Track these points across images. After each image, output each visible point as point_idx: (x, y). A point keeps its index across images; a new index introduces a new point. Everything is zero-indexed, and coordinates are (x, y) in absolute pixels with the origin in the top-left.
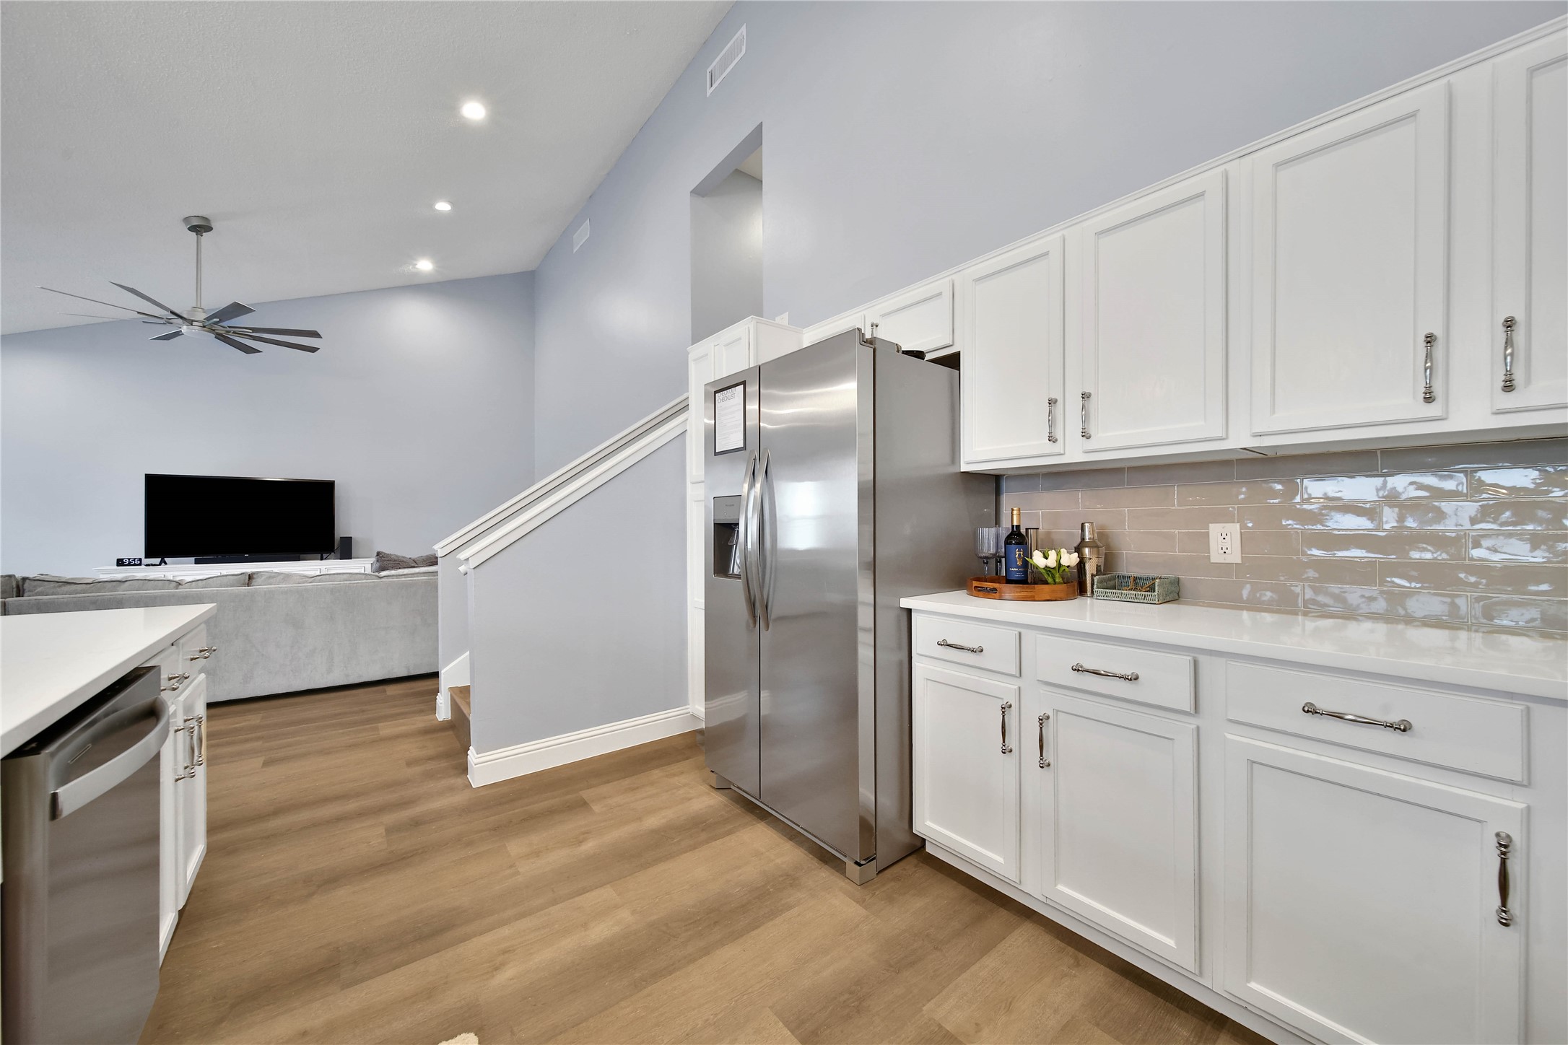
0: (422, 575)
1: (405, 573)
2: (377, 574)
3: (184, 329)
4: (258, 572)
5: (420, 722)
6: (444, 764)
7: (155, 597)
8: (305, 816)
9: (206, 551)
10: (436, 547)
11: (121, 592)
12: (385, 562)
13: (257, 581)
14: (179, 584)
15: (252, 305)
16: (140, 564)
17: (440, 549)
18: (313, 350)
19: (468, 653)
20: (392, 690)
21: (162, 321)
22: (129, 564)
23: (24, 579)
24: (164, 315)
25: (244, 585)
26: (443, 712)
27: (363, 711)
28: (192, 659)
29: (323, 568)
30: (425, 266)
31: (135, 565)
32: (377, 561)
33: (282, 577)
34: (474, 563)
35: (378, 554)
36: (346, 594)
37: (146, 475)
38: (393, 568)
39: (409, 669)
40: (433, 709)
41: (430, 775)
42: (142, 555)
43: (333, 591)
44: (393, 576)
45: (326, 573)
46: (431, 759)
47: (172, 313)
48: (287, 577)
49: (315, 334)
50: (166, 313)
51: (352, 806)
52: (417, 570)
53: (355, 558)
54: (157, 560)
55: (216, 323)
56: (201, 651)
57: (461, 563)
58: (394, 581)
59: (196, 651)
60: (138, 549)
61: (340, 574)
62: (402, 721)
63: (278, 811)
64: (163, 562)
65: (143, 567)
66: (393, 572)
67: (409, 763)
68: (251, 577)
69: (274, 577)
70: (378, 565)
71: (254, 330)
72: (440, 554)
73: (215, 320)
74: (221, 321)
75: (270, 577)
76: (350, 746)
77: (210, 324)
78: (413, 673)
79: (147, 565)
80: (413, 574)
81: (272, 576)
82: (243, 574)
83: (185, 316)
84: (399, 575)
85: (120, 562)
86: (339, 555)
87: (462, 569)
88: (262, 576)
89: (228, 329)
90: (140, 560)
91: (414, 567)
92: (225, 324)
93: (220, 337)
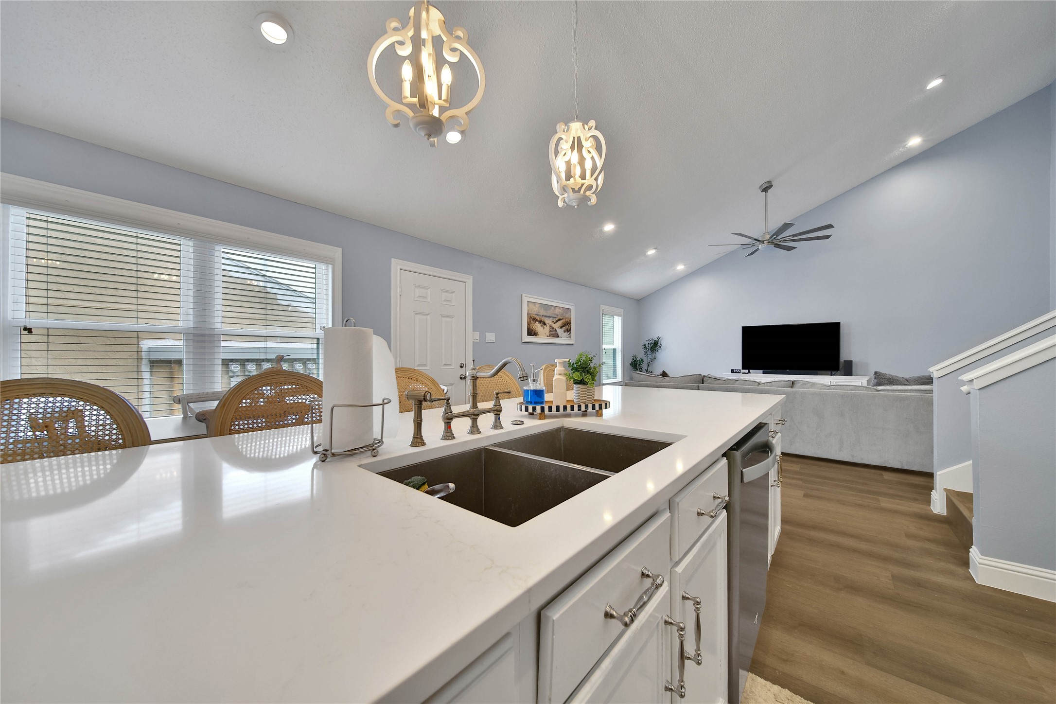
0: (914, 392)
1: (899, 389)
2: (875, 387)
3: (760, 247)
4: (797, 380)
5: (916, 507)
6: (941, 549)
7: (749, 390)
8: (832, 538)
9: (769, 367)
10: (931, 369)
11: (736, 386)
12: (881, 379)
13: (797, 385)
14: (759, 384)
15: (791, 221)
16: (740, 373)
17: (935, 371)
18: (827, 237)
19: (971, 462)
20: (887, 476)
21: (751, 246)
22: (736, 372)
23: (704, 376)
24: (750, 242)
25: (789, 387)
26: (938, 505)
27: (866, 484)
28: (777, 424)
29: (832, 381)
30: (915, 142)
31: (738, 373)
32: (875, 378)
33: (811, 384)
34: (978, 385)
35: (876, 373)
36: (850, 399)
37: (742, 327)
38: (888, 384)
39: (902, 464)
40: (928, 502)
41: (929, 553)
42: (741, 369)
43: (843, 396)
44: (888, 390)
45: (835, 384)
46: (928, 540)
47: (755, 240)
48: (813, 385)
49: (830, 226)
50: (750, 240)
51: (863, 546)
52: (910, 387)
53: (854, 375)
54: (746, 371)
55: (774, 239)
56: (780, 420)
57: (963, 383)
58: (890, 394)
59: (777, 420)
60: (739, 366)
61: (847, 385)
62: (898, 501)
63: (814, 527)
64: (749, 372)
65: (741, 374)
66: (888, 387)
67: (909, 536)
68: (793, 383)
69: (805, 384)
70: (876, 381)
71: (794, 236)
72: (935, 375)
73: (775, 236)
74: (777, 236)
75: (804, 384)
76: (859, 505)
77: (772, 240)
78: (905, 467)
79: (743, 373)
80: (907, 390)
81: (805, 383)
82: (788, 381)
83: (760, 240)
84: (894, 390)
85: (733, 371)
86: (843, 373)
87: (964, 389)
88: (799, 383)
89: (781, 240)
90: (740, 370)
91: (906, 385)
92: (779, 238)
93: (778, 246)
